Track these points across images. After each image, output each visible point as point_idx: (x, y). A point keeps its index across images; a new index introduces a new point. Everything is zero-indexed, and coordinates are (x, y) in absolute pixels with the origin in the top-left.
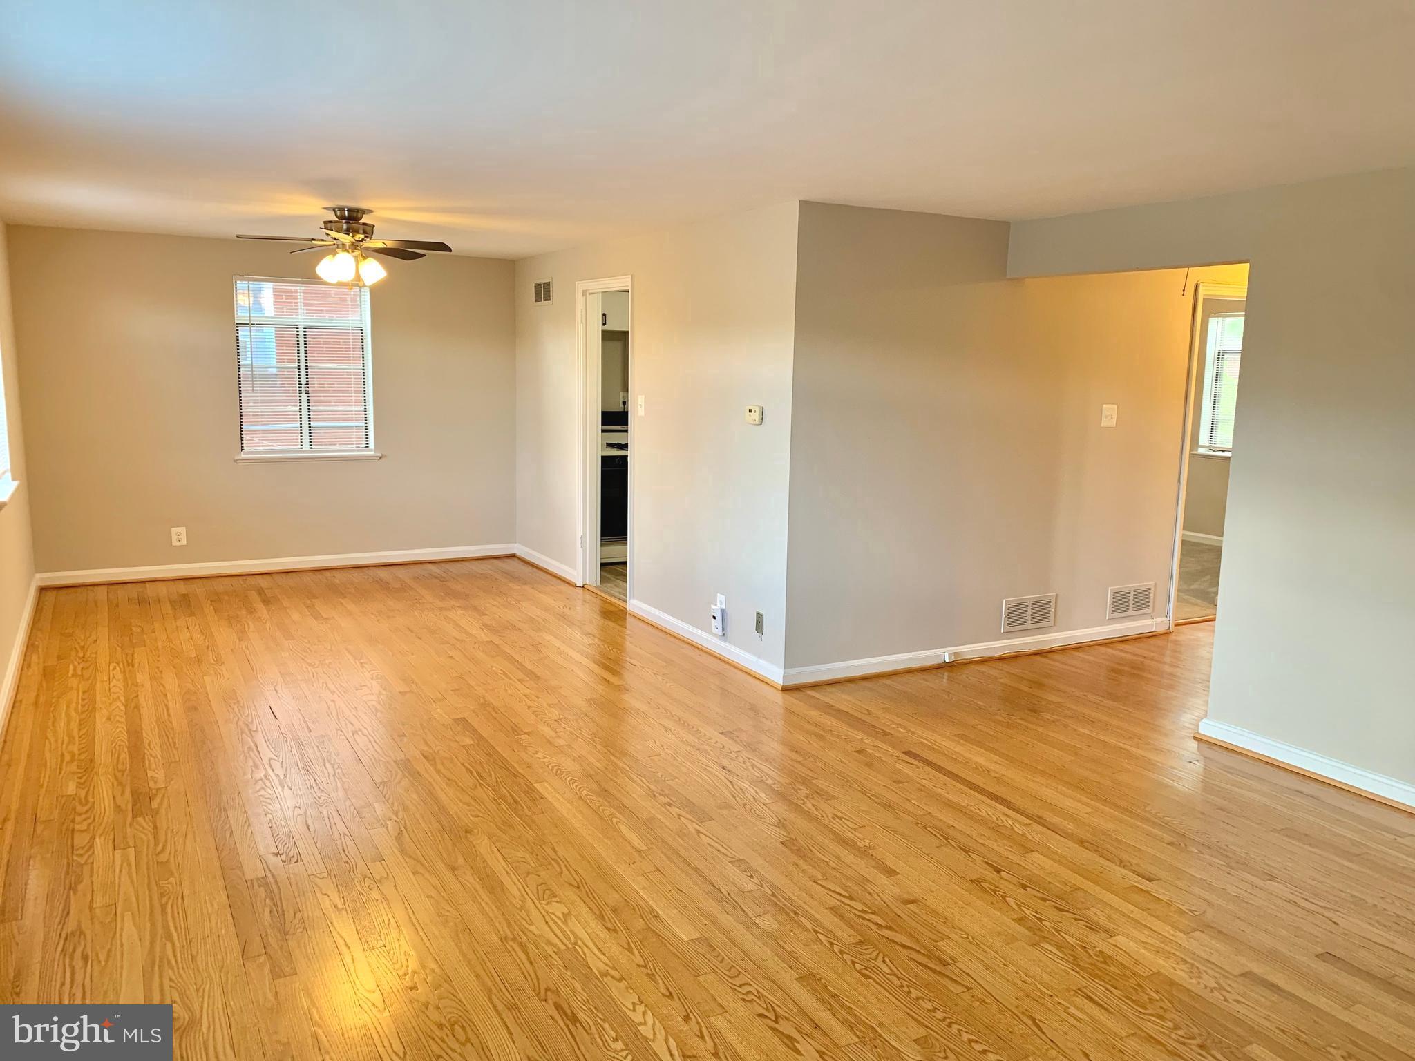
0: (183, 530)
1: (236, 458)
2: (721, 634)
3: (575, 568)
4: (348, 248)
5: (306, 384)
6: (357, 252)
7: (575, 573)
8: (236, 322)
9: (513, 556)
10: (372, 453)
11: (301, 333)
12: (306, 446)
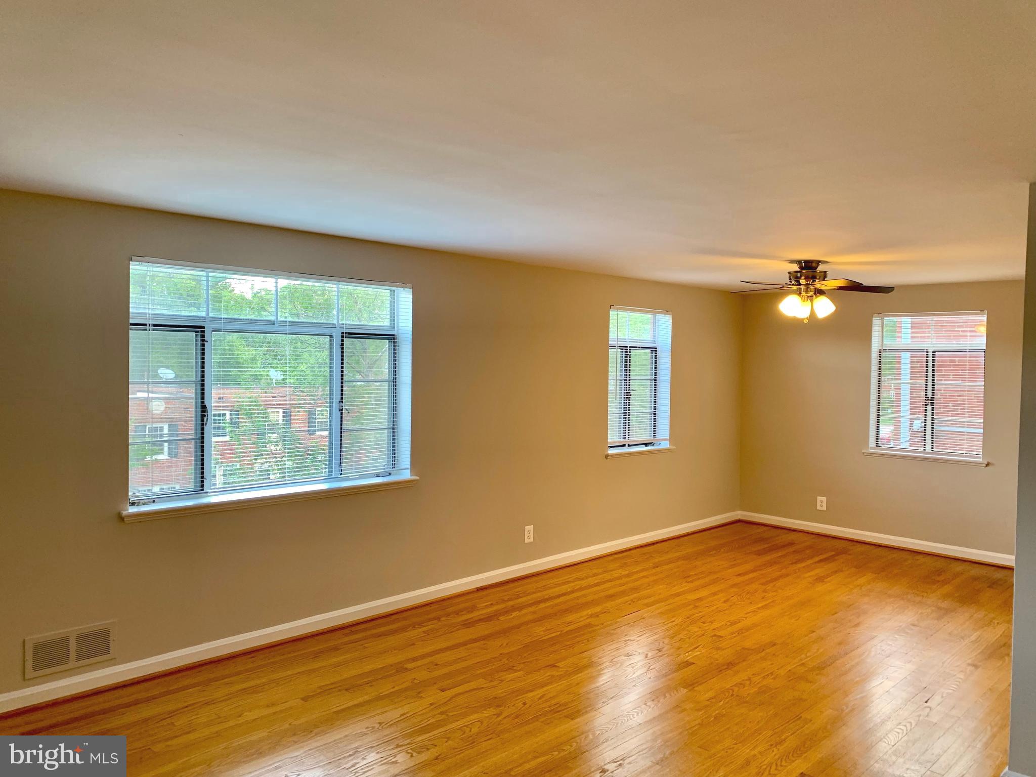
0: (824, 499)
1: (863, 451)
5: (931, 398)
10: (980, 460)
11: (930, 356)
12: (928, 449)
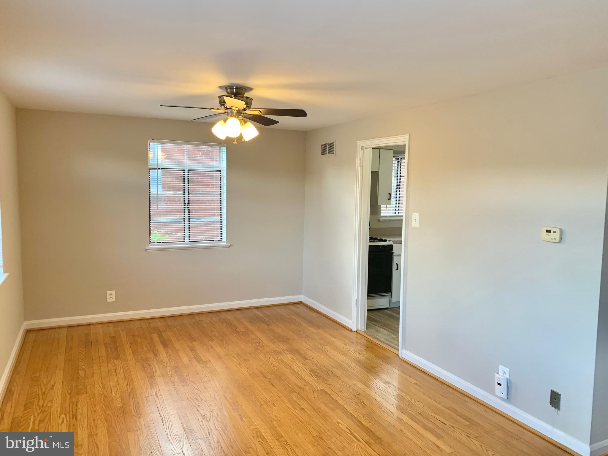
0: (113, 292)
1: (147, 248)
2: (506, 398)
3: (351, 319)
4: (235, 115)
5: (188, 204)
6: (241, 118)
7: (351, 322)
8: (149, 167)
9: (300, 303)
10: (225, 244)
11: (186, 173)
12: (187, 240)
